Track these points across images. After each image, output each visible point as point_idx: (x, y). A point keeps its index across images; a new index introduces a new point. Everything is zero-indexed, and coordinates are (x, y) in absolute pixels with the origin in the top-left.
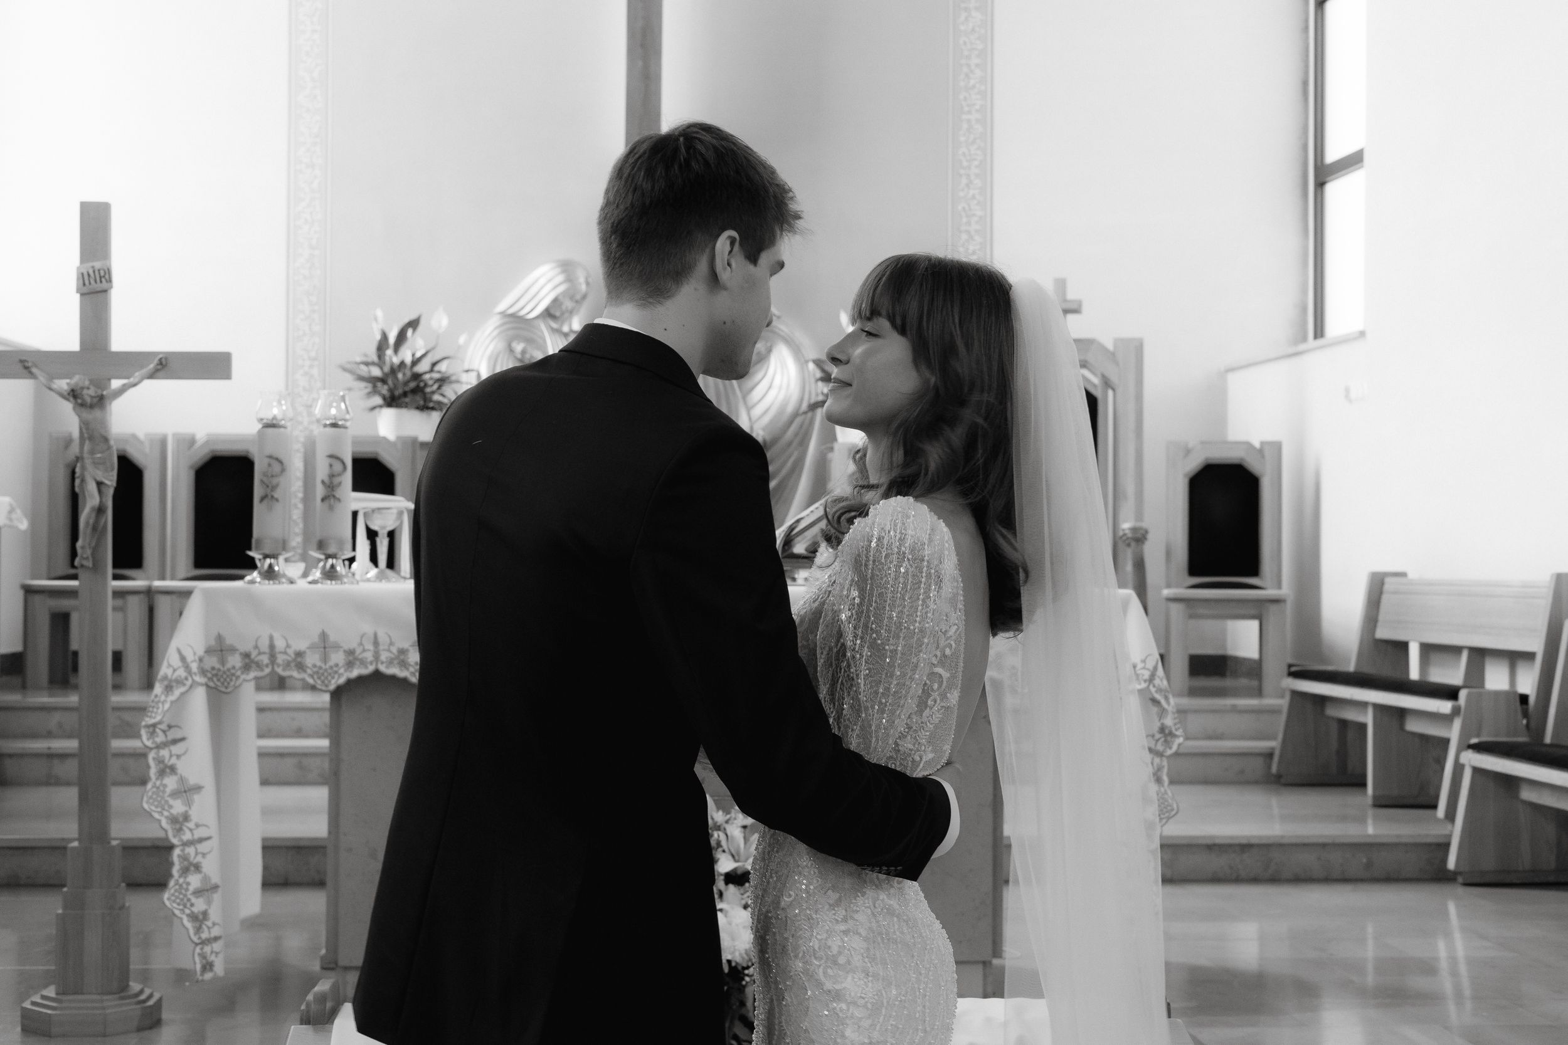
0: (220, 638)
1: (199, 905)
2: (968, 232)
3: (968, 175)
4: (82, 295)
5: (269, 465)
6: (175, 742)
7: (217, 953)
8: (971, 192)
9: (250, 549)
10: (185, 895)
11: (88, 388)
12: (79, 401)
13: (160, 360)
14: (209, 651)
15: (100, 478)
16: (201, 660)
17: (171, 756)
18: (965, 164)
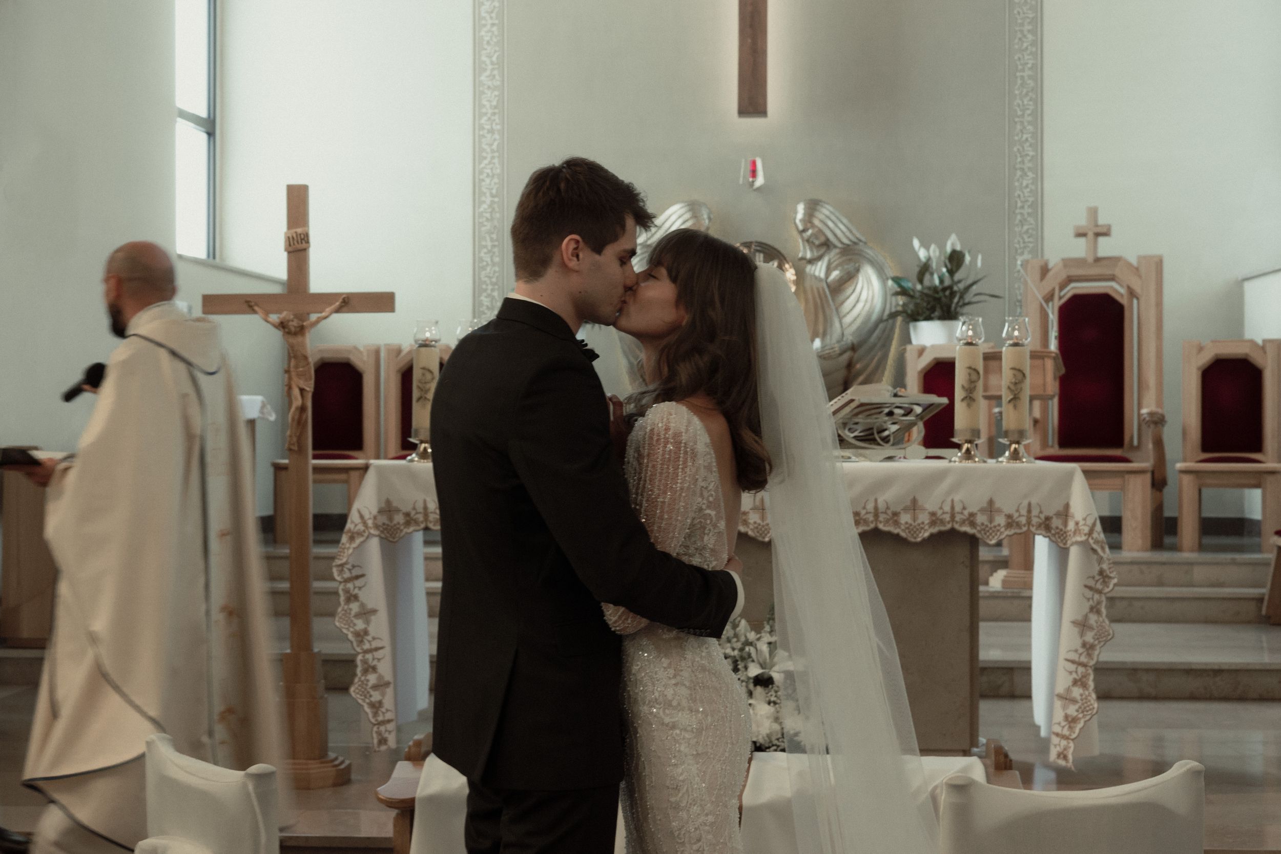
0: (388, 502)
1: (376, 696)
2: (1022, 169)
3: (1022, 123)
4: (289, 253)
5: (423, 375)
6: (357, 577)
7: (390, 732)
8: (1025, 136)
9: (410, 437)
10: (366, 689)
11: (293, 321)
12: (287, 330)
13: (344, 299)
14: (381, 511)
15: (302, 385)
16: (375, 518)
17: (355, 588)
18: (1019, 113)
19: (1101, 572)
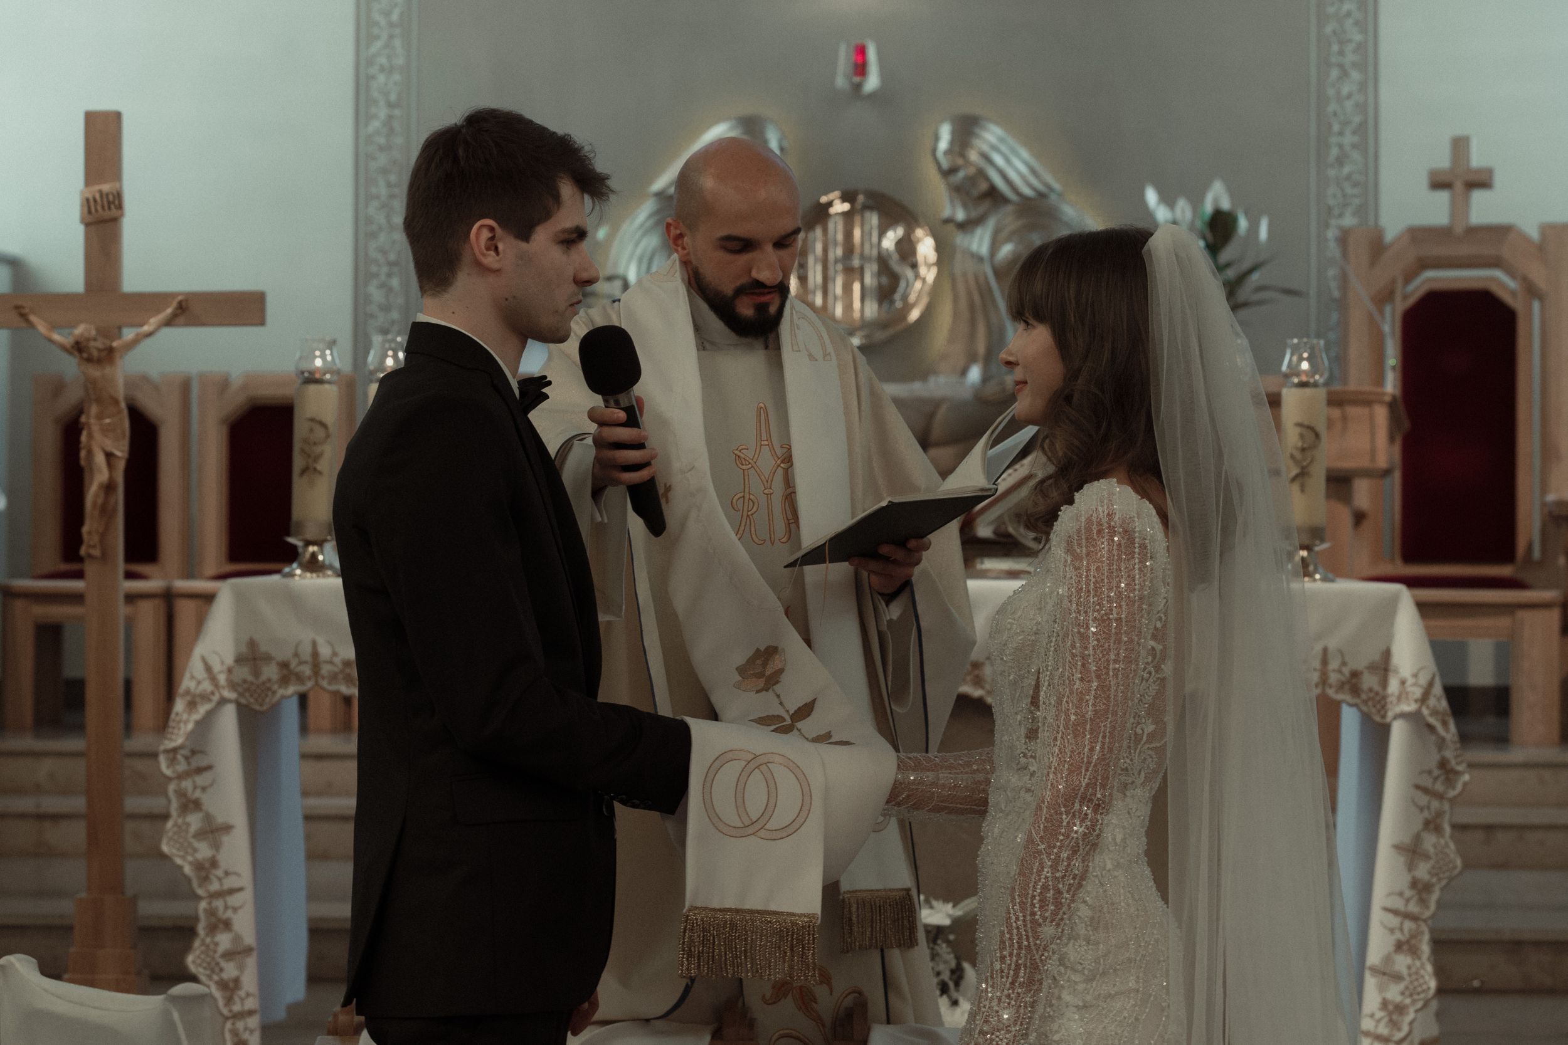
0: (252, 644)
1: (230, 970)
4: (87, 225)
5: (311, 430)
6: (200, 770)
7: (252, 1031)
9: (289, 535)
10: (213, 958)
11: (95, 340)
13: (180, 303)
14: (239, 660)
15: (110, 448)
16: (230, 671)
17: (195, 788)
19: (1443, 764)
